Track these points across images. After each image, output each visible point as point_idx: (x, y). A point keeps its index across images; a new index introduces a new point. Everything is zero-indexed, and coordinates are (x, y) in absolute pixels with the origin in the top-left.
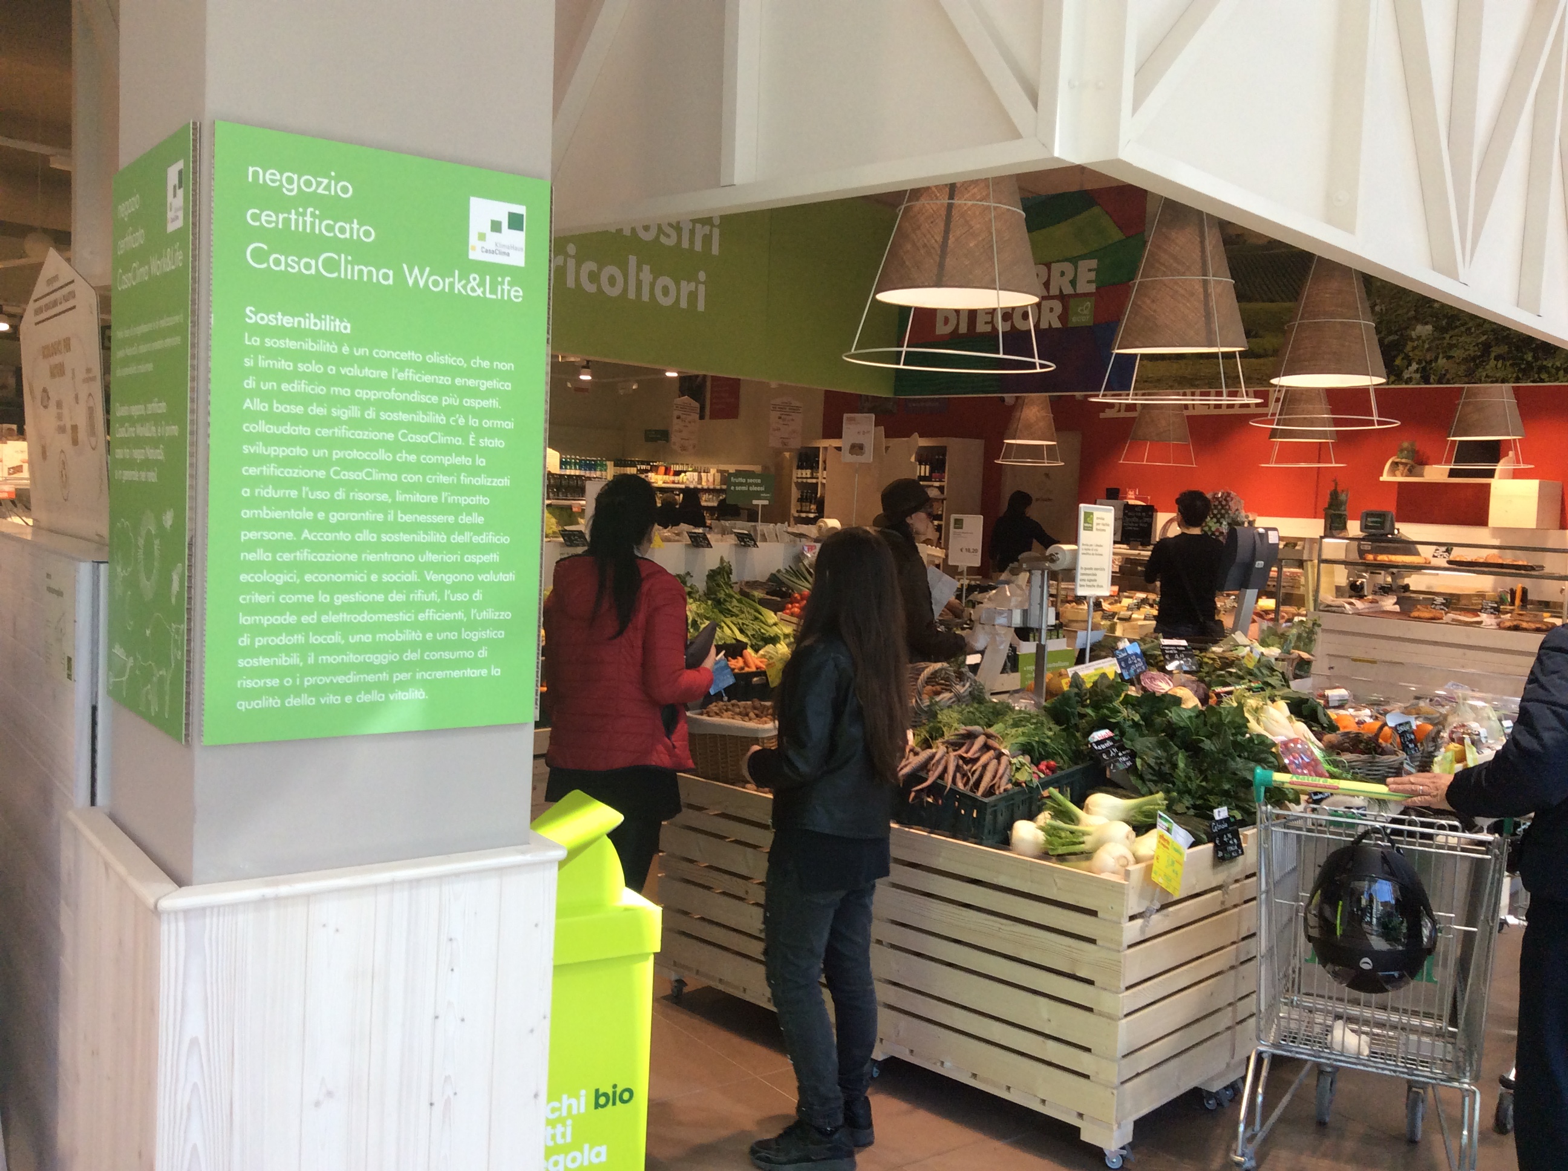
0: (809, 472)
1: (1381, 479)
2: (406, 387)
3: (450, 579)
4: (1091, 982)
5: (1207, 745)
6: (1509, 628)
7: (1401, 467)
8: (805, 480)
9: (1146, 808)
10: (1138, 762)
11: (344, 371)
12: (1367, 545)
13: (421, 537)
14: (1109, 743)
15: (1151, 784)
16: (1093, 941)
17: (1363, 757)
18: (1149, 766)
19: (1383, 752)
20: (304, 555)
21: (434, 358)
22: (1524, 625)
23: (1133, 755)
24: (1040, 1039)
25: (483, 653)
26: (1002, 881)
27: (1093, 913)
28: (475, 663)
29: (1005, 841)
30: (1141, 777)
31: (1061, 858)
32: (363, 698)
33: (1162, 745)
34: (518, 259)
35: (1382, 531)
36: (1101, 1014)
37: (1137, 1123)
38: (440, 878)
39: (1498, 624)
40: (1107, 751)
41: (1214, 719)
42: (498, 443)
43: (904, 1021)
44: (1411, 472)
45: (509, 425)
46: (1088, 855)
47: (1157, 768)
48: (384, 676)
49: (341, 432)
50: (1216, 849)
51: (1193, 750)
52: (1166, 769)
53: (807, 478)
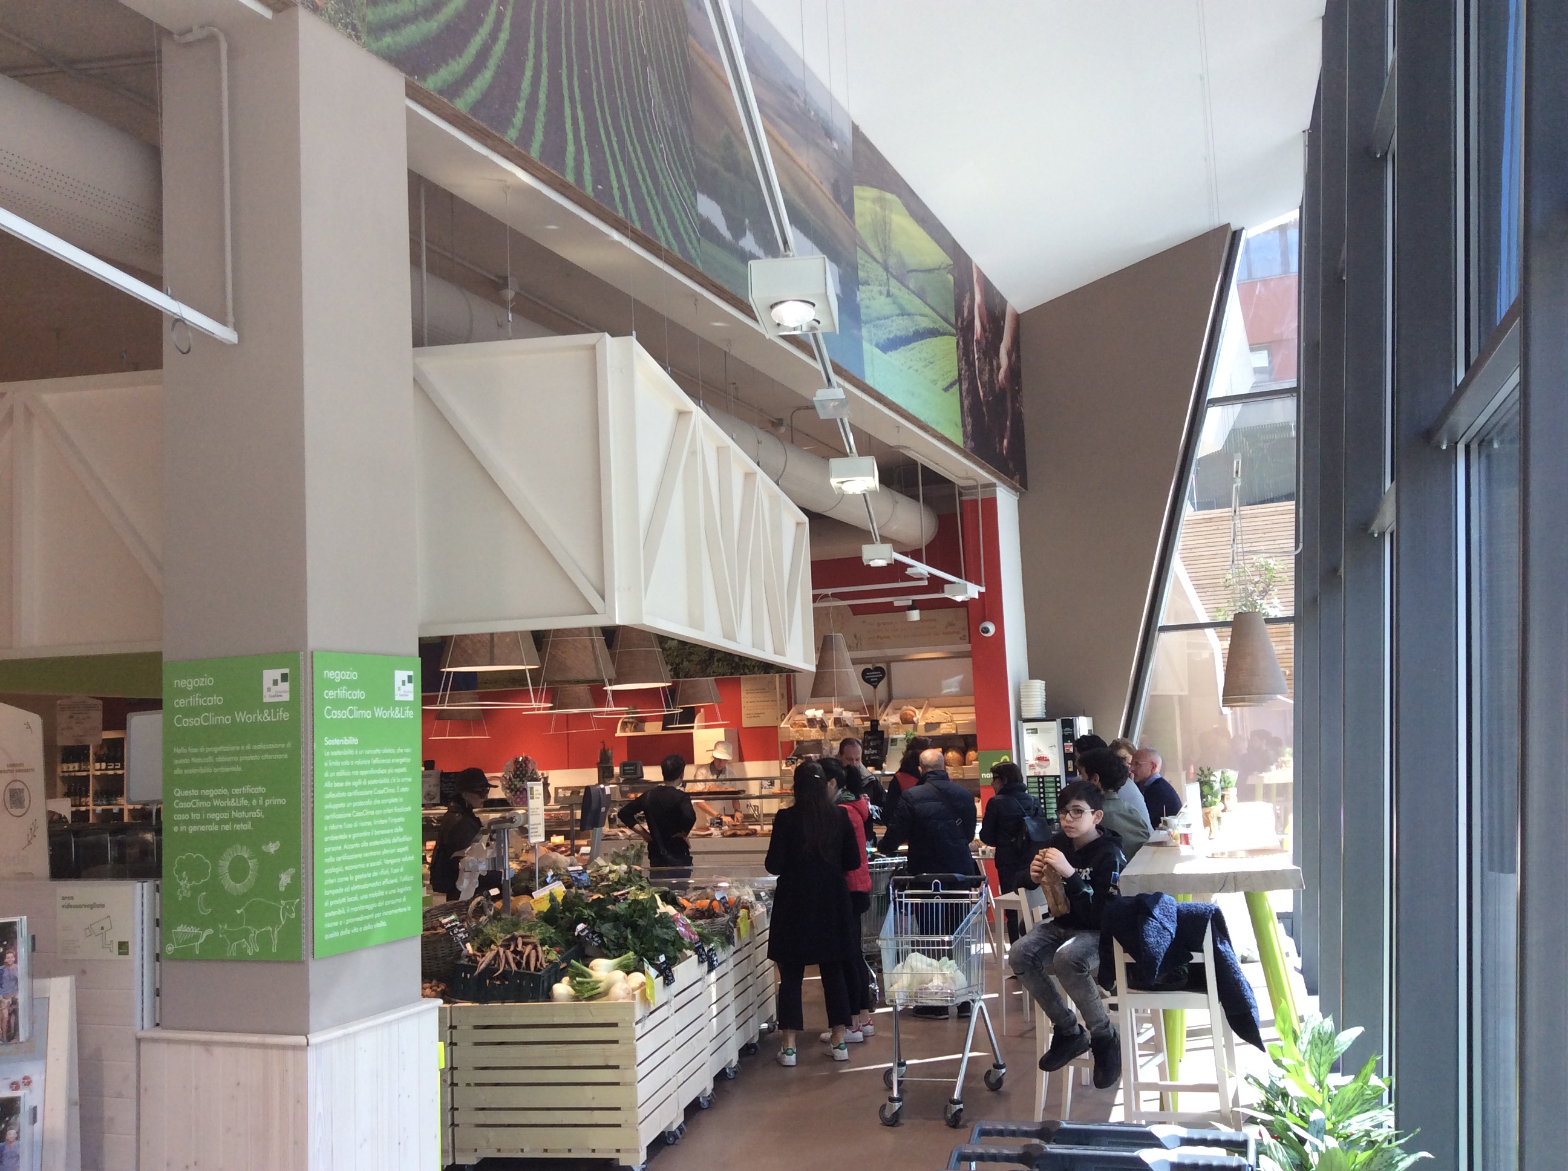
0: (76, 765)
1: (616, 735)
2: (377, 767)
3: (392, 861)
4: (617, 1067)
5: (641, 922)
6: (730, 836)
7: (629, 725)
8: (73, 774)
9: (624, 962)
10: (605, 939)
11: (356, 762)
12: (626, 788)
13: (382, 842)
14: (587, 931)
15: (613, 952)
16: (616, 1042)
17: (708, 921)
18: (612, 941)
19: (718, 917)
20: (345, 857)
21: (386, 751)
22: (739, 832)
23: (601, 936)
24: (589, 1112)
25: (404, 899)
26: (557, 1020)
27: (615, 1025)
28: (401, 905)
29: (548, 996)
30: (608, 949)
31: (591, 998)
32: (366, 928)
33: (616, 927)
34: (411, 698)
35: (634, 776)
36: (625, 1084)
37: (648, 1147)
38: (398, 1020)
39: (722, 834)
40: (587, 936)
41: (639, 907)
42: (405, 789)
43: (491, 1132)
44: (636, 729)
45: (410, 780)
46: (605, 993)
47: (616, 941)
48: (372, 916)
49: (356, 793)
50: (665, 979)
51: (635, 928)
52: (621, 941)
53: (75, 771)
